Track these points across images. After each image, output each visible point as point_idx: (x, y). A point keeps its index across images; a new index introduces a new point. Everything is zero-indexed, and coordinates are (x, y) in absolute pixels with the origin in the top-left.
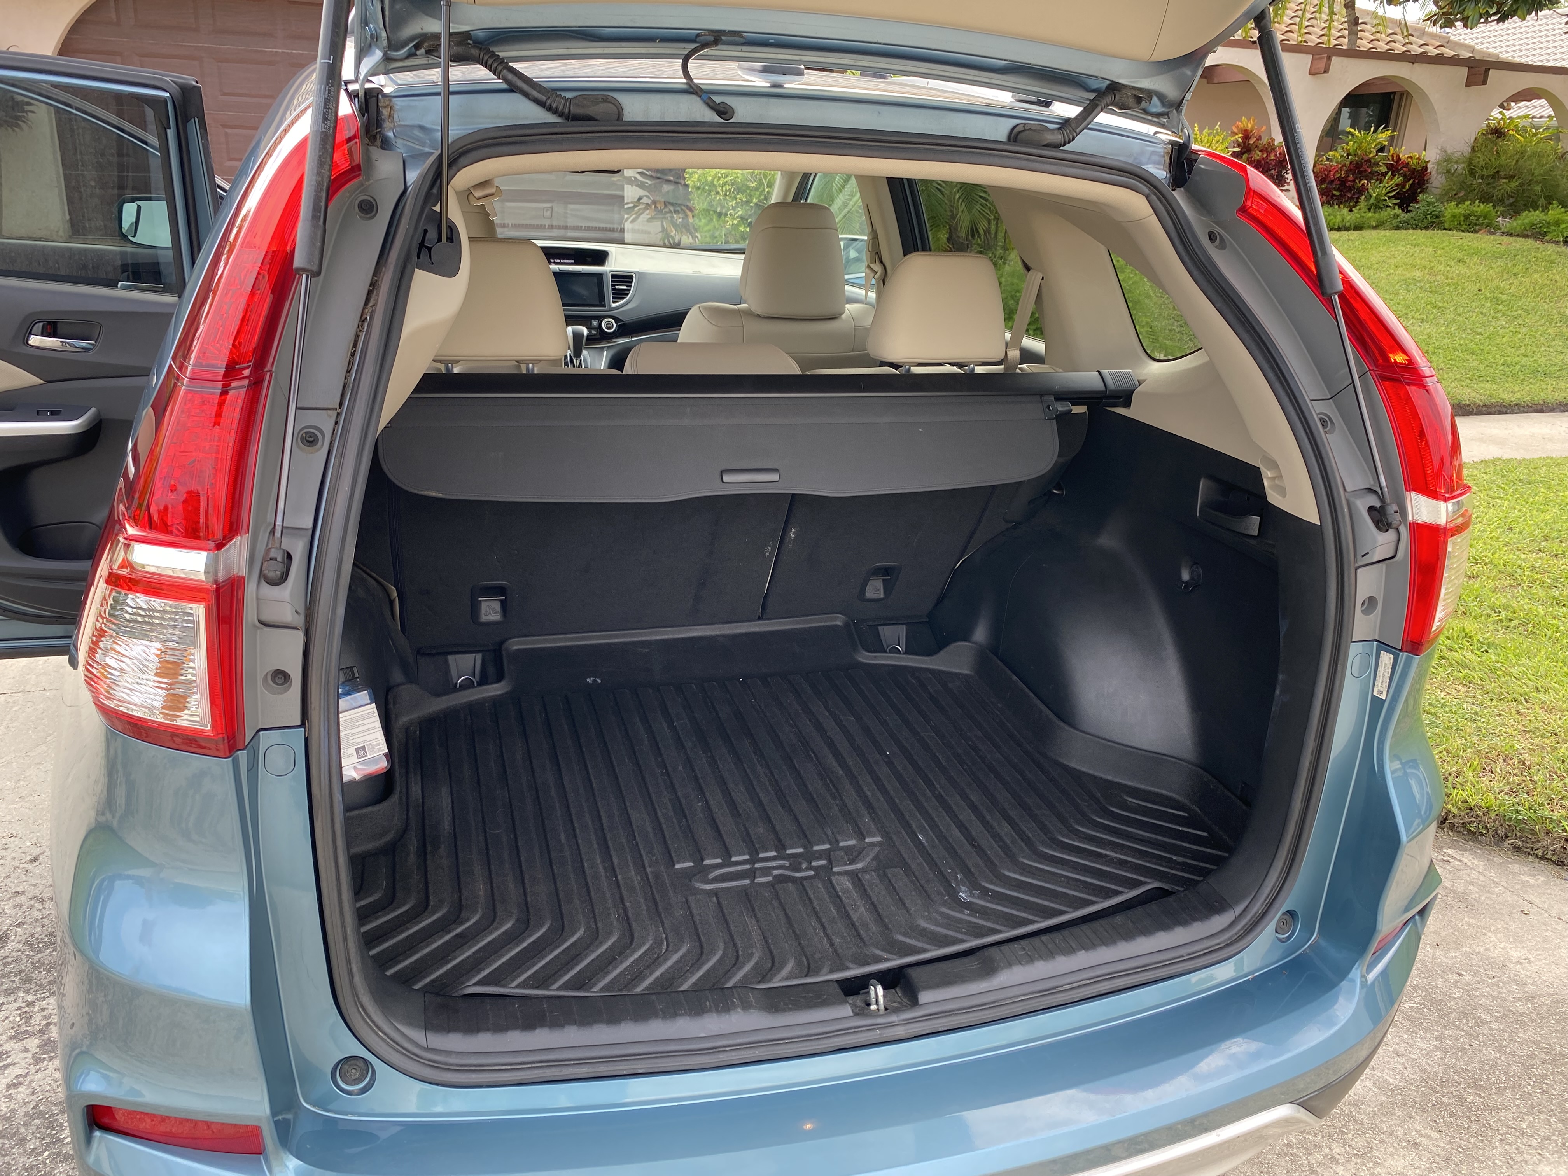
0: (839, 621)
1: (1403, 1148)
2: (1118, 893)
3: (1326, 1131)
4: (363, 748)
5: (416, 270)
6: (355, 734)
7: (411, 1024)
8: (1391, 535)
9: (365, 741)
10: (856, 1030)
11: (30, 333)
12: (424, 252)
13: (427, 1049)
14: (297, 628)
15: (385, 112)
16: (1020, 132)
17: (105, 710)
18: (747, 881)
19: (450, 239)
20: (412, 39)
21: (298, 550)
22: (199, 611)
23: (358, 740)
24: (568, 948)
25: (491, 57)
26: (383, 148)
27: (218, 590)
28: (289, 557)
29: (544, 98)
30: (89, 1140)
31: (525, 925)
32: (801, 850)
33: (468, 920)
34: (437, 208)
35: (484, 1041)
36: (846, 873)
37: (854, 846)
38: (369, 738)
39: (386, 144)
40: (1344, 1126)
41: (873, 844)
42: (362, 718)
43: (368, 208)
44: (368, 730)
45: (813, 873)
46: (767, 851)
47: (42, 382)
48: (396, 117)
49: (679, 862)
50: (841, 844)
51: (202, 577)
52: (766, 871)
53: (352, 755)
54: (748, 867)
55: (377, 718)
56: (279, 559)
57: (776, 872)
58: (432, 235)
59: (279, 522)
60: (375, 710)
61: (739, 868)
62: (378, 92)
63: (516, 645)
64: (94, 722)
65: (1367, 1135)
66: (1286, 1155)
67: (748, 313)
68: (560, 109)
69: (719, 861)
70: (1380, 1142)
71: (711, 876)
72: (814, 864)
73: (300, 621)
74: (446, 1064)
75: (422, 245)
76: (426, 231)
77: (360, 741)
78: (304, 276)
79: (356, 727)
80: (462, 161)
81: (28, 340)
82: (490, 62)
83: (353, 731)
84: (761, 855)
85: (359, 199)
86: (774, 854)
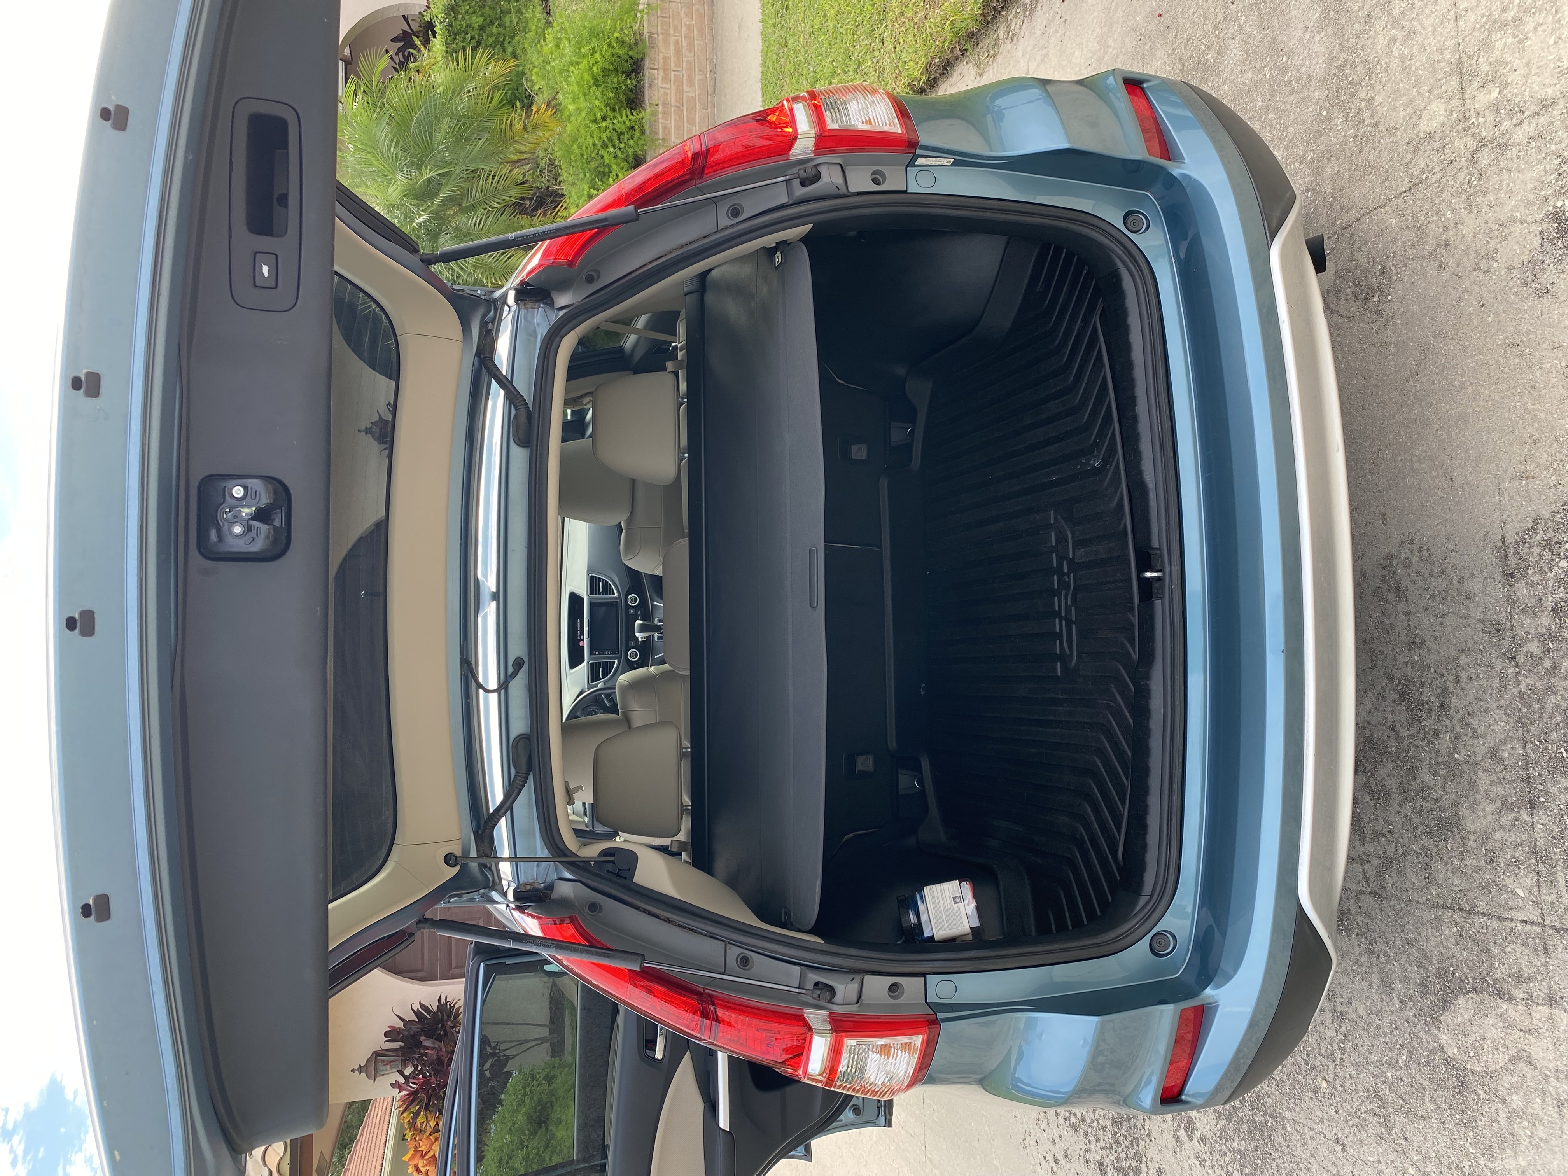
0: (884, 483)
1: (1370, 31)
2: (1100, 352)
3: (1348, 98)
4: (954, 898)
5: (634, 881)
6: (944, 904)
7: (1134, 903)
8: (823, 170)
9: (949, 897)
10: (1171, 601)
11: (654, 1058)
12: (622, 874)
13: (1152, 896)
14: (863, 979)
15: (528, 887)
16: (519, 439)
17: (911, 1084)
18: (1074, 626)
19: (613, 855)
20: (483, 873)
21: (814, 977)
22: (850, 1042)
23: (949, 902)
24: (1106, 771)
25: (490, 821)
26: (552, 890)
27: (837, 1032)
28: (817, 984)
29: (517, 790)
30: (1186, 1102)
31: (1088, 796)
32: (1055, 577)
33: (1082, 834)
34: (593, 863)
35: (1151, 858)
36: (1074, 548)
37: (1055, 534)
38: (947, 895)
39: (550, 887)
40: (1347, 79)
41: (1056, 518)
42: (933, 897)
43: (594, 907)
44: (942, 894)
45: (1072, 574)
46: (1054, 604)
47: (688, 1052)
48: (531, 881)
49: (1057, 673)
50: (1054, 544)
51: (829, 1039)
52: (1068, 610)
53: (958, 907)
54: (1064, 622)
55: (934, 886)
56: (819, 992)
57: (1069, 603)
58: (610, 867)
59: (797, 990)
60: (928, 887)
61: (1064, 629)
62: (515, 891)
63: (892, 744)
64: (918, 1090)
65: (1357, 60)
66: (1361, 144)
67: (629, 521)
68: (523, 779)
69: (1058, 642)
70: (1363, 50)
71: (1068, 652)
72: (1066, 571)
73: (858, 978)
74: (1162, 885)
75: (617, 875)
76: (607, 871)
77: (949, 901)
78: (645, 965)
79: (939, 902)
80: (562, 847)
81: (658, 1060)
82: (493, 822)
83: (942, 905)
84: (1057, 609)
85: (588, 912)
86: (1056, 598)
